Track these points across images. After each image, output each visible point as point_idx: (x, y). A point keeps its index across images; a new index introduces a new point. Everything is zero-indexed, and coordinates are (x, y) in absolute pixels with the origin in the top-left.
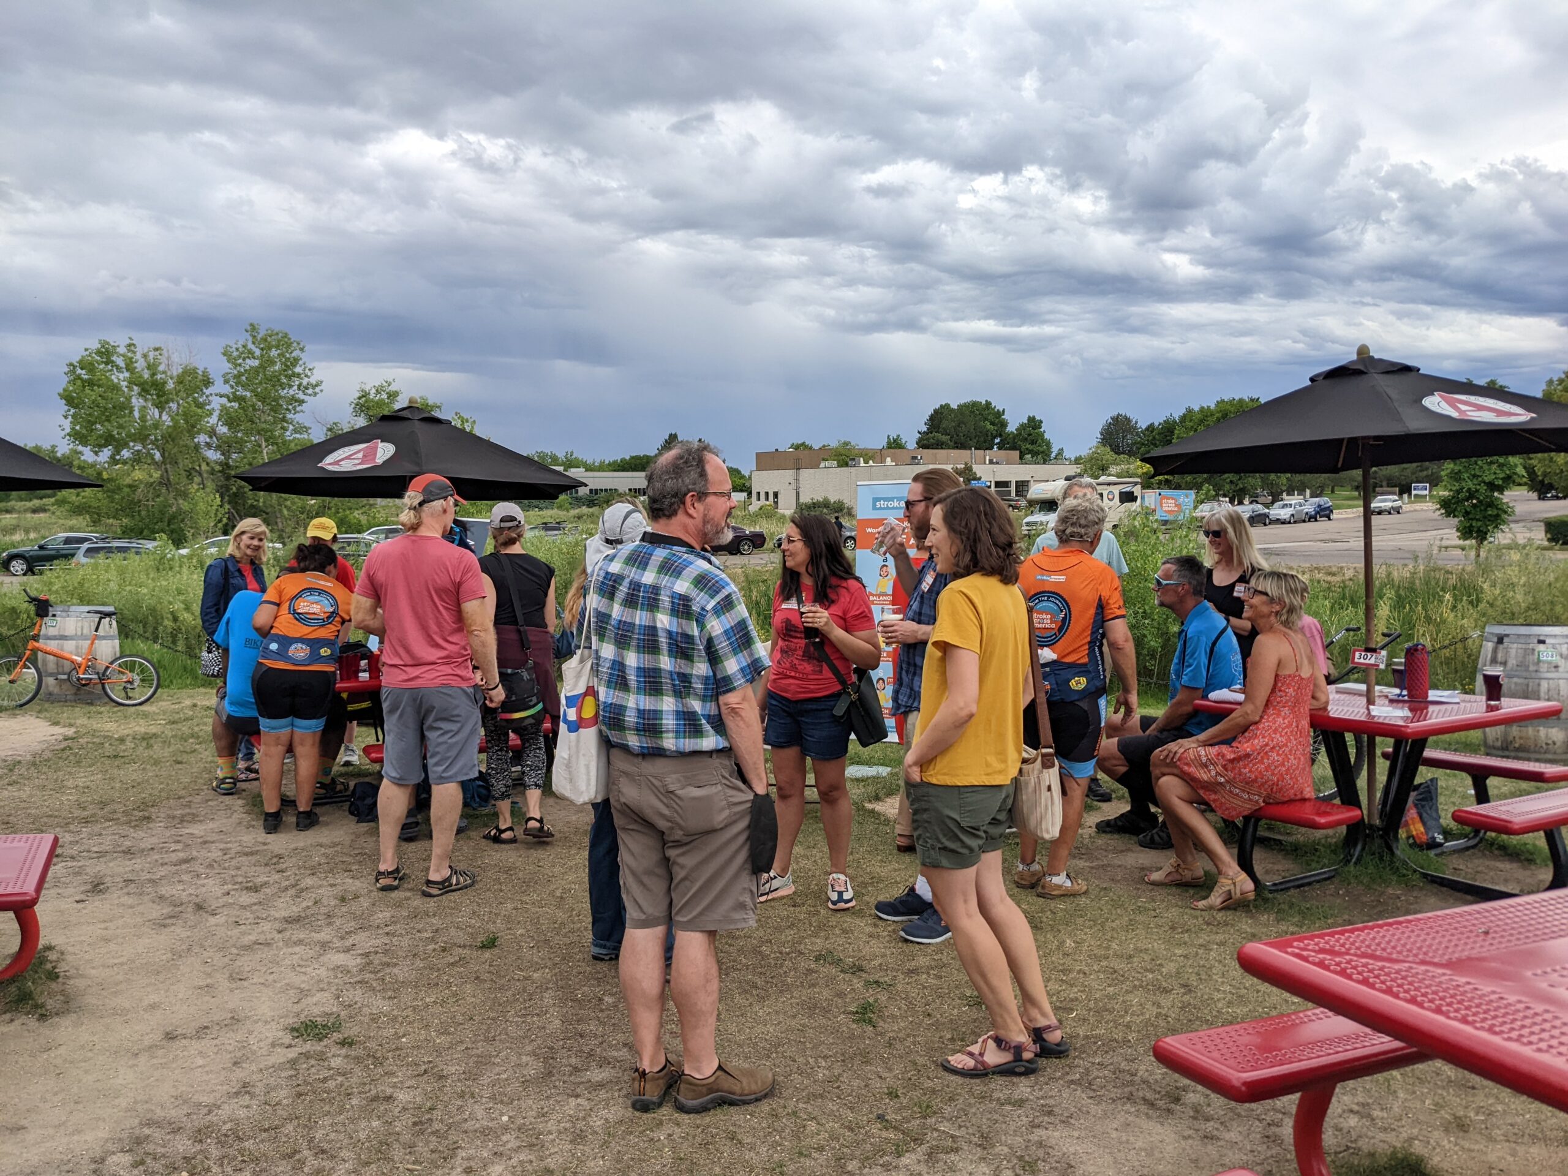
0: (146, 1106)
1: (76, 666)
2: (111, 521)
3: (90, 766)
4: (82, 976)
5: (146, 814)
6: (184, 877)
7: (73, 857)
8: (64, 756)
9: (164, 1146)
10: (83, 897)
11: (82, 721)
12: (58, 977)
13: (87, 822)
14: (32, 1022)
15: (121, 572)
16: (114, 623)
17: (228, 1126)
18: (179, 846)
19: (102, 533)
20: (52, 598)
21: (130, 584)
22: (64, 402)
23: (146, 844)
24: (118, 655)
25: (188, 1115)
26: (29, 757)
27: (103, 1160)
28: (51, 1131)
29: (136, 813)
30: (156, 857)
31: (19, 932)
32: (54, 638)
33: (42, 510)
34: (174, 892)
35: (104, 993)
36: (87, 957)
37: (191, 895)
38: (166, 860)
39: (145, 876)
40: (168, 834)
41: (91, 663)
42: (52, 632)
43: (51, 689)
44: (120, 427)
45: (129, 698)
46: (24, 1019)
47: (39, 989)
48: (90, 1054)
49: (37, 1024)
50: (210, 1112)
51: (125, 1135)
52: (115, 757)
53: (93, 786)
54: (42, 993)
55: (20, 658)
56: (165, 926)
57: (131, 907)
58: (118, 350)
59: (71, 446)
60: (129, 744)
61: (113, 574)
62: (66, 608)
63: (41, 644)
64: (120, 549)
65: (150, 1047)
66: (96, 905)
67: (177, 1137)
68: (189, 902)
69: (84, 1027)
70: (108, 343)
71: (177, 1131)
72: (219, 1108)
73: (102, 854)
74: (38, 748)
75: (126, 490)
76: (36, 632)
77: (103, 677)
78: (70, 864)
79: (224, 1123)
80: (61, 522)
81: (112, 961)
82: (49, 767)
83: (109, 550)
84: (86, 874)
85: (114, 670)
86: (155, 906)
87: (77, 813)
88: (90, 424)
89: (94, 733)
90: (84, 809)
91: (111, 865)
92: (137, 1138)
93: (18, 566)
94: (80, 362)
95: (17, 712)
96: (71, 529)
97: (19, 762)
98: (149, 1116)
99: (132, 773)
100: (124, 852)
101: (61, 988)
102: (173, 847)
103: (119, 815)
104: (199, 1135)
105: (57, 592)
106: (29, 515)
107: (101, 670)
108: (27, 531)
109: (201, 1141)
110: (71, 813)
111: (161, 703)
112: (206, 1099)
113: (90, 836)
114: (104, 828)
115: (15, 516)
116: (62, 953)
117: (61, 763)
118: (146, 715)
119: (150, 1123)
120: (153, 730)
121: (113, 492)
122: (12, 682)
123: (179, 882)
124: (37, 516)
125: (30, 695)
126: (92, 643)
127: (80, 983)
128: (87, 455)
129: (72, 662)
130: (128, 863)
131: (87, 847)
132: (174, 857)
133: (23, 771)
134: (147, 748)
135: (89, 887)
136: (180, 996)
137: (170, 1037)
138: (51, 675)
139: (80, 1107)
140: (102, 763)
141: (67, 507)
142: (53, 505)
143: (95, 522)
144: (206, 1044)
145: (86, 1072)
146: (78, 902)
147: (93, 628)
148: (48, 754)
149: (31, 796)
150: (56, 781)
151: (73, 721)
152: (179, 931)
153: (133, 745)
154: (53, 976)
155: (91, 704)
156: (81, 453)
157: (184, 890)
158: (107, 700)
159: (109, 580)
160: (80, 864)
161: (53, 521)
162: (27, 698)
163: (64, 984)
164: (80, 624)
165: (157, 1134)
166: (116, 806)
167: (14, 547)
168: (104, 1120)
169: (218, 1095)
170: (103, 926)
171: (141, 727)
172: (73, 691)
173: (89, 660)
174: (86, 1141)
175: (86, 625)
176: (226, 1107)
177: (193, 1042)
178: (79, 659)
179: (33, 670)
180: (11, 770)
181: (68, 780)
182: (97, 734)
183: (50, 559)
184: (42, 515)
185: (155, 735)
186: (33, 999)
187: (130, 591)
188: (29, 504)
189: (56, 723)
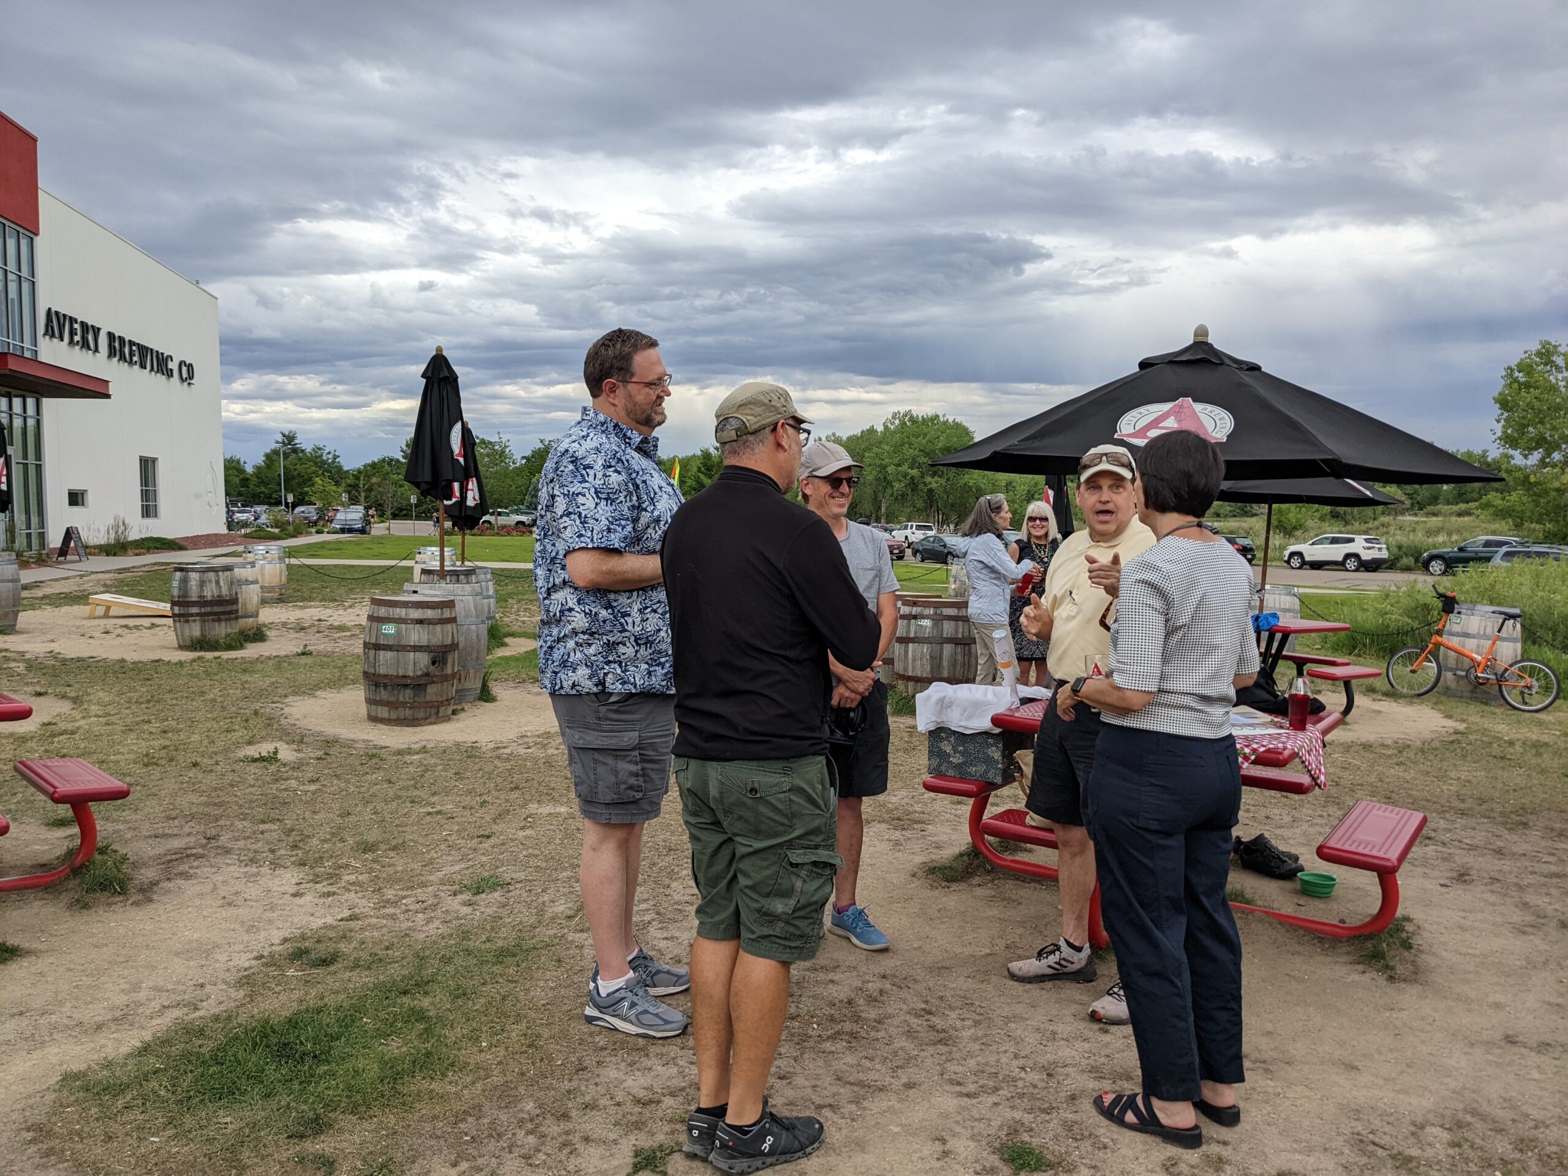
0: (1473, 1096)
1: (1475, 664)
2: (1533, 525)
3: (1475, 762)
4: (1434, 954)
5: (1524, 820)
6: (1553, 891)
7: (1444, 844)
8: (1452, 748)
9: (1483, 1140)
10: (1448, 882)
11: (1475, 718)
12: (1411, 948)
13: (1462, 814)
14: (1381, 980)
15: (1537, 575)
16: (1518, 626)
17: (1554, 1149)
18: (1551, 859)
19: (1523, 537)
20: (1460, 597)
21: (1543, 590)
22: (1498, 405)
23: (1519, 849)
24: (1519, 658)
25: (1514, 1121)
26: (1418, 743)
27: (1422, 1127)
28: (1381, 1082)
29: (1513, 816)
30: (1527, 864)
31: (1380, 896)
32: (1457, 635)
33: (1468, 513)
34: (1540, 902)
35: (1452, 977)
36: (1442, 939)
37: (1556, 910)
38: (1537, 870)
39: (1512, 879)
40: (1543, 844)
41: (1490, 663)
42: (1456, 628)
43: (1449, 683)
44: (1554, 428)
45: (1525, 703)
46: (1374, 974)
47: (1392, 953)
48: (1429, 1028)
49: (1385, 983)
50: (1536, 1127)
51: (1448, 1113)
52: (1502, 758)
53: (1474, 780)
54: (1394, 956)
55: (1423, 650)
56: (1524, 933)
57: (1493, 904)
58: (1559, 349)
59: (1501, 450)
60: (1518, 748)
61: (1527, 580)
62: (1472, 606)
63: (1444, 639)
64: (1539, 554)
65: (1488, 1043)
66: (1457, 892)
67: (1498, 1136)
68: (1554, 917)
69: (1427, 1000)
70: (1549, 343)
71: (1499, 1131)
72: (1547, 1127)
73: (1473, 848)
74: (1427, 735)
75: (1553, 494)
76: (1440, 627)
77: (1501, 679)
78: (1440, 849)
79: (1550, 1144)
80: (1484, 525)
81: (1464, 950)
82: (1436, 756)
83: (1528, 555)
84: (1454, 862)
85: (1513, 673)
86: (1517, 911)
87: (1455, 803)
88: (1522, 428)
89: (1484, 732)
90: (1463, 801)
91: (1480, 859)
92: (1459, 1121)
93: (1436, 566)
94: (1518, 365)
95: (1415, 700)
96: (1494, 533)
97: (1409, 746)
98: (1474, 1105)
99: (1516, 777)
100: (1495, 851)
101: (1411, 958)
102: (1546, 858)
103: (1495, 815)
104: (1522, 1145)
105: (1467, 592)
106: (1454, 519)
107: (1500, 672)
108: (1450, 534)
109: (1521, 1151)
110: (1449, 801)
111: (1558, 714)
112: (1535, 1114)
113: (1464, 828)
114: (1479, 824)
115: (1440, 519)
116: (1419, 928)
117: (1448, 754)
118: (1540, 723)
119: (1474, 1113)
120: (1545, 738)
121: (1539, 496)
122: (1413, 672)
123: (1547, 894)
124: (1461, 519)
125: (1429, 687)
126: (1494, 644)
127: (1432, 961)
128: (1518, 459)
129: (1472, 660)
130: (1497, 862)
131: (1459, 838)
132: (1546, 868)
133: (1411, 755)
134: (1535, 755)
135: (1455, 875)
136: (1528, 1005)
137: (1510, 1040)
138: (1451, 670)
139: (1410, 1071)
140: (1488, 762)
141: (1491, 510)
142: (1477, 508)
143: (1518, 526)
144: (1543, 1060)
145: (1423, 1042)
146: (1442, 885)
147: (1496, 629)
148: (1436, 744)
149: (1415, 779)
150: (1440, 769)
151: (1465, 717)
152: (1537, 941)
153: (1521, 750)
154: (1407, 945)
155: (1486, 704)
156: (1512, 457)
157: (1550, 904)
158: (1502, 702)
159: (1521, 584)
160: (1449, 851)
161: (1477, 524)
162: (1425, 689)
163: (1416, 955)
164: (1483, 623)
165: (1479, 1125)
166: (1494, 806)
167: (1435, 548)
168: (1430, 1092)
169: (1549, 1115)
170: (1462, 914)
171: (1534, 735)
172: (1470, 688)
173: (1489, 660)
174: (1410, 1104)
175: (1490, 625)
176: (1555, 1129)
177: (1533, 1054)
178: (1479, 658)
179: (1434, 665)
180: (1400, 752)
181: (1451, 771)
182: (1487, 733)
183: (1465, 561)
184: (1466, 519)
185: (1546, 745)
186: (1384, 959)
187: (1542, 597)
188: (1455, 508)
189: (1449, 717)
